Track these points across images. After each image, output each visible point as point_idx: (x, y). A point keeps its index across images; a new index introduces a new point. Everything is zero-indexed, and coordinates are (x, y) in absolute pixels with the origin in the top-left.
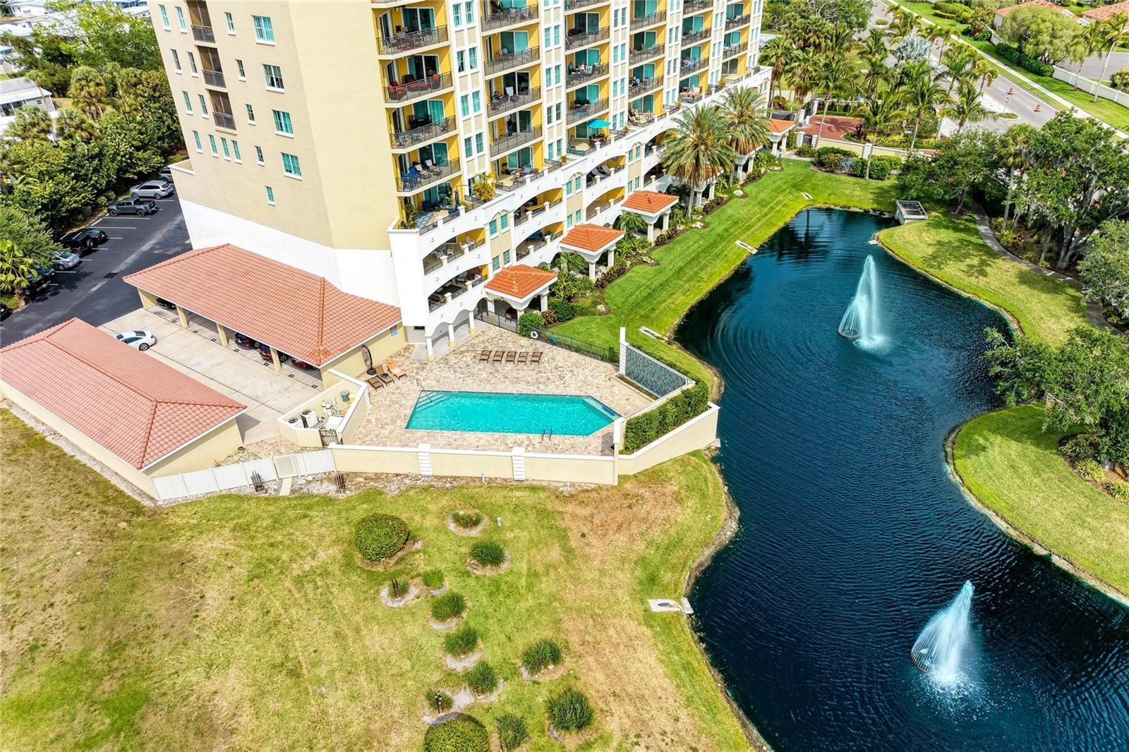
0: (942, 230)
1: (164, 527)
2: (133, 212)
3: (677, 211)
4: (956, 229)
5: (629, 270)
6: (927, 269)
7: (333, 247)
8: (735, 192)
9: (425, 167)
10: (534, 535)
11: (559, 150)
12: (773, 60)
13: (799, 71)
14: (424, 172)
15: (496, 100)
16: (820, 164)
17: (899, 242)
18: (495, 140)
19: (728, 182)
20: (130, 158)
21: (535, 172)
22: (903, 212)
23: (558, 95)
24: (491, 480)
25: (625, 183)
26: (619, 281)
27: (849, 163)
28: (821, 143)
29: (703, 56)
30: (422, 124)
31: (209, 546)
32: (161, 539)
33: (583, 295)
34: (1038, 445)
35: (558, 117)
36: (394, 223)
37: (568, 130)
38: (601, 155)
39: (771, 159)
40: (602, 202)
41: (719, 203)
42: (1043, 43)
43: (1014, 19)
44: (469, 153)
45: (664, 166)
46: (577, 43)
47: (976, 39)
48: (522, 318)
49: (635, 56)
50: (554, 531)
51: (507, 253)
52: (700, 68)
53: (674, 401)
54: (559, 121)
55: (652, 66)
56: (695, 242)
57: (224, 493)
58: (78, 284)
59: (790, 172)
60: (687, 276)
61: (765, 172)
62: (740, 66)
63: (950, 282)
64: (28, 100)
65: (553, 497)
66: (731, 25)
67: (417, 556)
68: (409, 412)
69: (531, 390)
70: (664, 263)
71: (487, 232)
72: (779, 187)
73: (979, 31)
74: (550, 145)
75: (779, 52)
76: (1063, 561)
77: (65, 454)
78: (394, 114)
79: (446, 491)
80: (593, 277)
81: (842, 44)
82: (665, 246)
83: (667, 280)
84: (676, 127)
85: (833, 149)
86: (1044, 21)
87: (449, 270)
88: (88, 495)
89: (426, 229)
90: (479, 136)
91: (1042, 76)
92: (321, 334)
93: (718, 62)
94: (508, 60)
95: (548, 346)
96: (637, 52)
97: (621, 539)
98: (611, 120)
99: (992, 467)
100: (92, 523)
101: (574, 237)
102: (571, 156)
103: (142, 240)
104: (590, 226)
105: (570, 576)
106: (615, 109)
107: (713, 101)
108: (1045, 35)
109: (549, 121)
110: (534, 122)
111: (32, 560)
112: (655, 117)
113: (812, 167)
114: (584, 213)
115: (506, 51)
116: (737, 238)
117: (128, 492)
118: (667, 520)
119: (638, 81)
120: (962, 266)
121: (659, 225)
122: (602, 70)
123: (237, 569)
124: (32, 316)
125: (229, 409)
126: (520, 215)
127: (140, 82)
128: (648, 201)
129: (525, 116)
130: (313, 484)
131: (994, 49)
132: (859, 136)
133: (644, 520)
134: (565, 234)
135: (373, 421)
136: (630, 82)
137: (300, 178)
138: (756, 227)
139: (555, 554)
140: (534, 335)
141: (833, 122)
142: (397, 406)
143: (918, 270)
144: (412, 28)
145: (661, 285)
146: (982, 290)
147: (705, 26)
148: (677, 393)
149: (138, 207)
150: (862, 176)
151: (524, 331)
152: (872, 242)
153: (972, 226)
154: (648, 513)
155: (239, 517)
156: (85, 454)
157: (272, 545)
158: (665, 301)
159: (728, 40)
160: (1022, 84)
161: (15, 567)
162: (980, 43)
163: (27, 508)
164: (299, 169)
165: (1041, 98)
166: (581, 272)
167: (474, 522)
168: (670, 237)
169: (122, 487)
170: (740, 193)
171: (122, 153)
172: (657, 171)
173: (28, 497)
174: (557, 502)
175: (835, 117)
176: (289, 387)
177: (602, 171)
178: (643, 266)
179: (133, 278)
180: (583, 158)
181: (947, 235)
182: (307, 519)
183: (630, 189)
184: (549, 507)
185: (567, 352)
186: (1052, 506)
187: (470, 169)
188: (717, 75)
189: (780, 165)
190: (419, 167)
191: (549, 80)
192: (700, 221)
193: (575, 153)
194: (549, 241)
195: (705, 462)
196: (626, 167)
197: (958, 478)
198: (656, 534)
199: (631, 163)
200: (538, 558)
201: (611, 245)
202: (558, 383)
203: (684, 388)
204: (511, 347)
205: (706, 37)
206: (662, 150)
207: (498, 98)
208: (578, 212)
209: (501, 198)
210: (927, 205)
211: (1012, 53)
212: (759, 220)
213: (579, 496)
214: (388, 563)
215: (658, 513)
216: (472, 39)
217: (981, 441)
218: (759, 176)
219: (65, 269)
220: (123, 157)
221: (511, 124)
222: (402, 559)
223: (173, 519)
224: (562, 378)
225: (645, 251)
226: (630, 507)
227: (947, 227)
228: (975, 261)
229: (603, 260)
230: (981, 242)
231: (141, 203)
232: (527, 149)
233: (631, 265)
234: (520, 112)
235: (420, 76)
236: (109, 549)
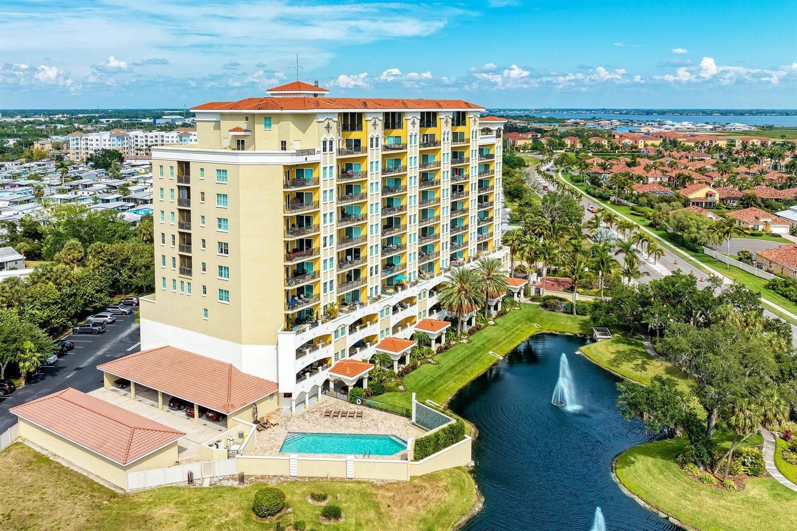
0: (620, 344)
1: (131, 504)
2: (90, 331)
3: (451, 333)
4: (629, 344)
5: (419, 367)
6: (611, 368)
7: (241, 344)
8: (489, 322)
9: (300, 298)
10: (360, 505)
11: (376, 292)
12: (510, 242)
13: (527, 249)
14: (300, 301)
15: (342, 263)
16: (545, 306)
17: (594, 352)
18: (339, 285)
19: (484, 316)
20: (91, 298)
21: (362, 304)
22: (597, 335)
23: (377, 261)
24: (332, 479)
25: (416, 314)
26: (413, 373)
27: (563, 305)
28: (545, 293)
29: (465, 240)
30: (301, 274)
31: (162, 512)
32: (131, 509)
33: (390, 381)
34: (664, 459)
35: (376, 273)
36: (281, 328)
37: (382, 280)
38: (401, 295)
39: (513, 303)
40: (403, 324)
41: (478, 328)
42: (693, 233)
43: (674, 218)
44: (325, 291)
45: (442, 304)
46: (387, 233)
47: (657, 230)
48: (351, 391)
49: (422, 240)
50: (371, 503)
51: (343, 351)
52: (463, 247)
53: (443, 430)
54: (377, 275)
55: (433, 246)
56: (462, 352)
57: (168, 485)
58: (57, 373)
59: (526, 311)
60: (457, 371)
61: (510, 311)
62: (490, 246)
63: (625, 375)
64: (9, 261)
65: (370, 486)
66: (481, 223)
67: (289, 515)
68: (281, 443)
69: (357, 432)
70: (442, 363)
71: (333, 337)
72: (519, 320)
73: (659, 224)
74: (371, 289)
75: (514, 238)
76: (675, 520)
77: (63, 466)
78: (287, 269)
79: (305, 484)
80: (396, 370)
81: (557, 233)
82: (443, 354)
83: (443, 374)
84: (448, 281)
85: (553, 296)
86: (691, 219)
87: (311, 358)
88: (82, 487)
89: (298, 333)
90: (331, 282)
91: (697, 252)
92: (229, 396)
93: (475, 244)
94: (349, 241)
95: (367, 408)
96: (423, 238)
97: (411, 509)
98: (408, 276)
99: (637, 472)
100: (85, 501)
101: (384, 344)
102: (383, 295)
103: (97, 348)
104: (395, 338)
105: (381, 526)
106: (410, 270)
107: (471, 266)
108: (693, 228)
109: (371, 275)
110: (362, 275)
111: (51, 520)
112: (435, 274)
113: (541, 308)
114: (391, 330)
115: (348, 237)
116: (490, 349)
117: (106, 486)
118: (439, 500)
119: (424, 254)
120: (632, 365)
121: (438, 340)
122: (401, 247)
123: (180, 523)
124: (29, 391)
125: (176, 435)
126: (352, 328)
127: (103, 251)
128: (432, 325)
129: (357, 272)
130: (223, 481)
131: (668, 236)
132: (571, 289)
133: (426, 499)
134: (379, 343)
135: (259, 448)
136: (419, 254)
137: (228, 303)
138: (503, 343)
139: (372, 514)
140: (359, 402)
141: (556, 281)
142: (273, 440)
143: (606, 369)
144: (301, 225)
145: (440, 376)
146: (644, 379)
147: (465, 223)
148: (445, 426)
149: (94, 328)
150: (572, 313)
151: (353, 401)
152: (577, 353)
153: (640, 342)
154: (428, 495)
155: (179, 498)
156: (76, 466)
157: (201, 511)
158: (442, 385)
159: (480, 231)
160: (684, 258)
161: (41, 523)
162: (660, 232)
163: (44, 494)
164: (228, 298)
165: (696, 267)
166: (388, 368)
167: (324, 498)
168: (446, 348)
169: (102, 483)
170: (492, 323)
171: (87, 294)
172: (437, 307)
173: (43, 488)
174: (373, 489)
175: (558, 278)
176: (204, 431)
177: (402, 305)
178: (427, 365)
179: (104, 366)
180: (390, 296)
181: (623, 347)
182: (221, 498)
183: (420, 317)
184: (369, 491)
185: (379, 412)
186: (668, 489)
187: (325, 300)
188: (474, 251)
189: (520, 307)
190: (296, 298)
191: (372, 253)
192: (466, 339)
193: (386, 294)
194: (369, 346)
195: (464, 472)
196: (417, 303)
197: (618, 480)
198: (433, 506)
199: (420, 301)
200: (362, 516)
201: (408, 349)
202: (374, 428)
203: (450, 423)
204: (344, 409)
205: (465, 230)
206: (439, 294)
207: (342, 262)
208: (387, 329)
209: (341, 317)
210: (613, 330)
211: (678, 238)
212: (504, 339)
213: (386, 486)
214: (272, 519)
215: (434, 496)
216: (331, 230)
217: (632, 459)
218: (505, 313)
219: (47, 365)
220: (88, 296)
221: (349, 277)
222: (280, 517)
223: (136, 499)
224: (376, 425)
225: (430, 356)
226: (417, 492)
227: (623, 343)
228: (640, 362)
229: (402, 360)
230: (644, 350)
231: (96, 326)
232: (357, 291)
233: (421, 364)
234: (354, 269)
235: (302, 249)
236: (99, 514)
